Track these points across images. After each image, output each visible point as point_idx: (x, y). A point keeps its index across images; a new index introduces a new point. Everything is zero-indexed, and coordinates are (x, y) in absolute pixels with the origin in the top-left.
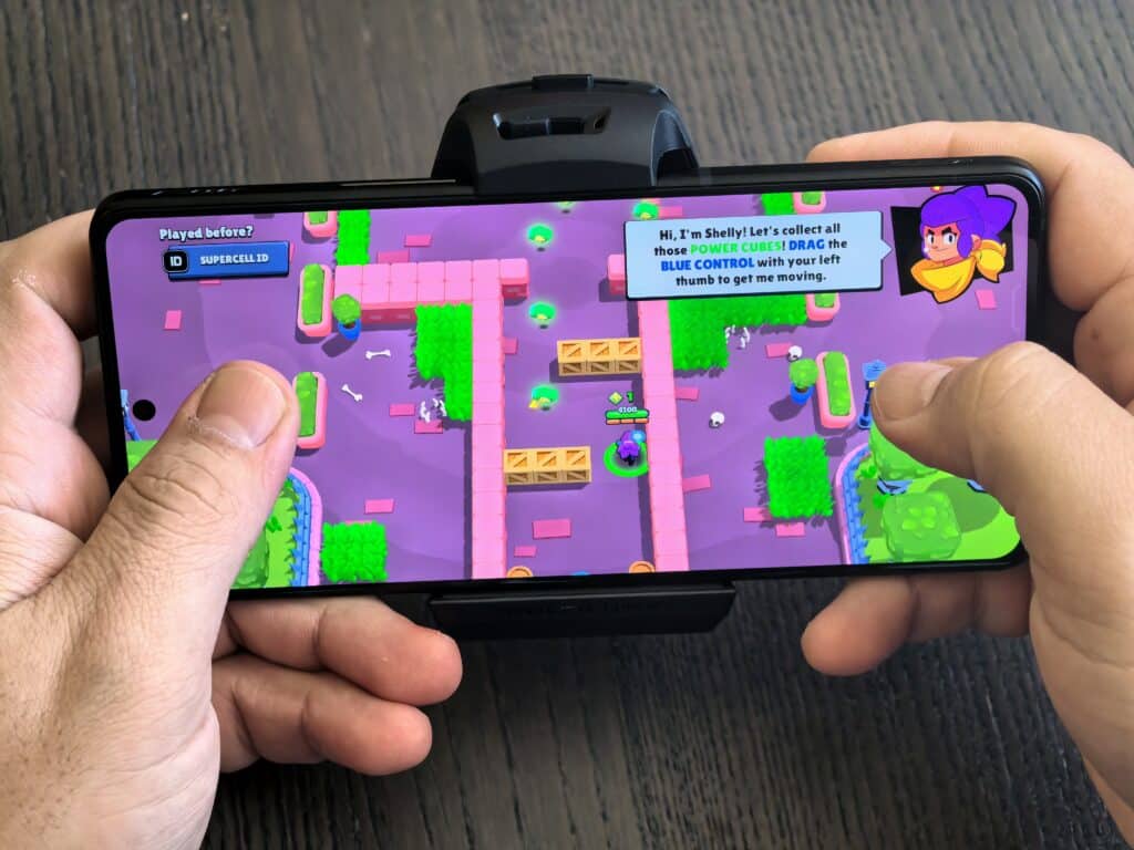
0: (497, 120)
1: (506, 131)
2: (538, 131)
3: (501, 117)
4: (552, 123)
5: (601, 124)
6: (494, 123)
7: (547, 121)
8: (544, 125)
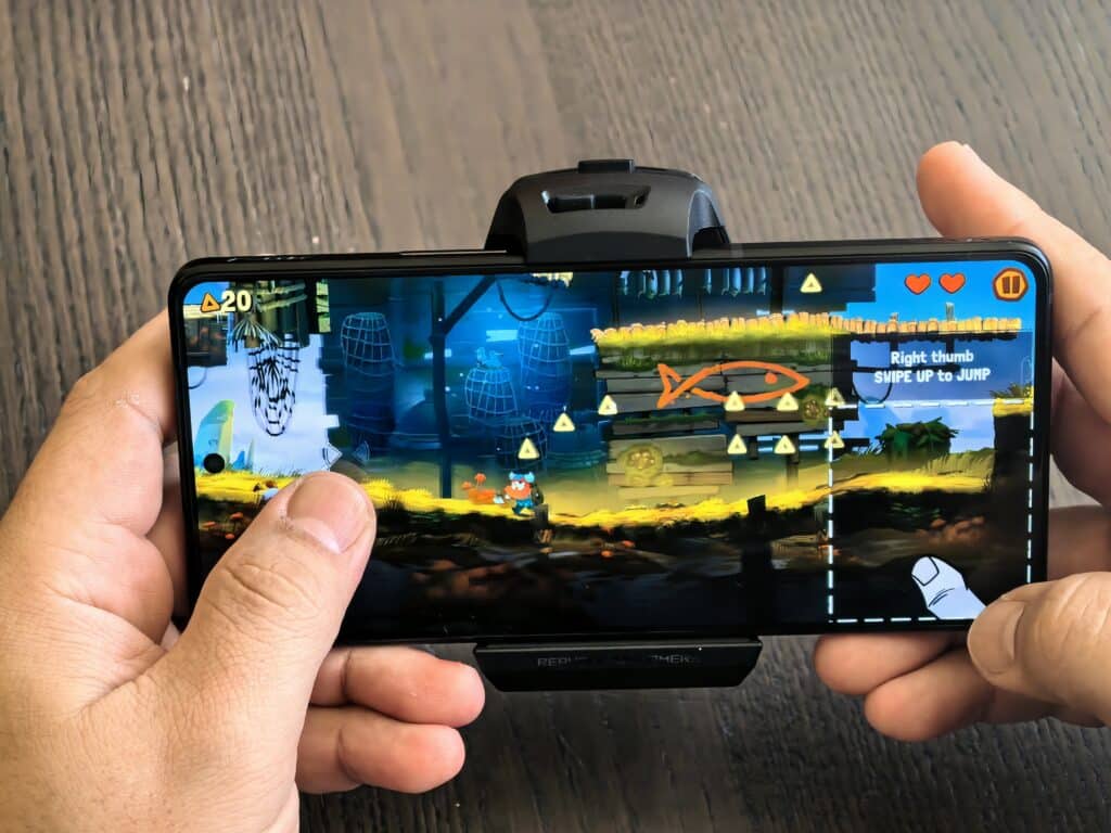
0: (546, 196)
1: (555, 206)
2: (583, 205)
3: (550, 193)
4: (597, 199)
5: (642, 200)
6: (542, 199)
7: (592, 197)
8: (589, 200)
